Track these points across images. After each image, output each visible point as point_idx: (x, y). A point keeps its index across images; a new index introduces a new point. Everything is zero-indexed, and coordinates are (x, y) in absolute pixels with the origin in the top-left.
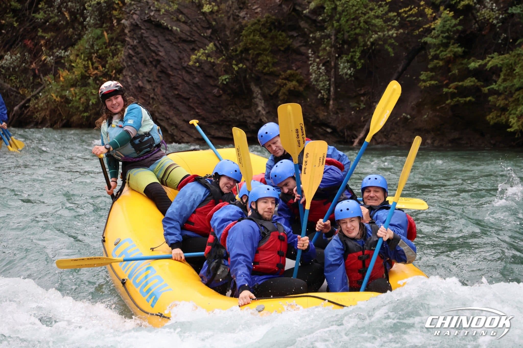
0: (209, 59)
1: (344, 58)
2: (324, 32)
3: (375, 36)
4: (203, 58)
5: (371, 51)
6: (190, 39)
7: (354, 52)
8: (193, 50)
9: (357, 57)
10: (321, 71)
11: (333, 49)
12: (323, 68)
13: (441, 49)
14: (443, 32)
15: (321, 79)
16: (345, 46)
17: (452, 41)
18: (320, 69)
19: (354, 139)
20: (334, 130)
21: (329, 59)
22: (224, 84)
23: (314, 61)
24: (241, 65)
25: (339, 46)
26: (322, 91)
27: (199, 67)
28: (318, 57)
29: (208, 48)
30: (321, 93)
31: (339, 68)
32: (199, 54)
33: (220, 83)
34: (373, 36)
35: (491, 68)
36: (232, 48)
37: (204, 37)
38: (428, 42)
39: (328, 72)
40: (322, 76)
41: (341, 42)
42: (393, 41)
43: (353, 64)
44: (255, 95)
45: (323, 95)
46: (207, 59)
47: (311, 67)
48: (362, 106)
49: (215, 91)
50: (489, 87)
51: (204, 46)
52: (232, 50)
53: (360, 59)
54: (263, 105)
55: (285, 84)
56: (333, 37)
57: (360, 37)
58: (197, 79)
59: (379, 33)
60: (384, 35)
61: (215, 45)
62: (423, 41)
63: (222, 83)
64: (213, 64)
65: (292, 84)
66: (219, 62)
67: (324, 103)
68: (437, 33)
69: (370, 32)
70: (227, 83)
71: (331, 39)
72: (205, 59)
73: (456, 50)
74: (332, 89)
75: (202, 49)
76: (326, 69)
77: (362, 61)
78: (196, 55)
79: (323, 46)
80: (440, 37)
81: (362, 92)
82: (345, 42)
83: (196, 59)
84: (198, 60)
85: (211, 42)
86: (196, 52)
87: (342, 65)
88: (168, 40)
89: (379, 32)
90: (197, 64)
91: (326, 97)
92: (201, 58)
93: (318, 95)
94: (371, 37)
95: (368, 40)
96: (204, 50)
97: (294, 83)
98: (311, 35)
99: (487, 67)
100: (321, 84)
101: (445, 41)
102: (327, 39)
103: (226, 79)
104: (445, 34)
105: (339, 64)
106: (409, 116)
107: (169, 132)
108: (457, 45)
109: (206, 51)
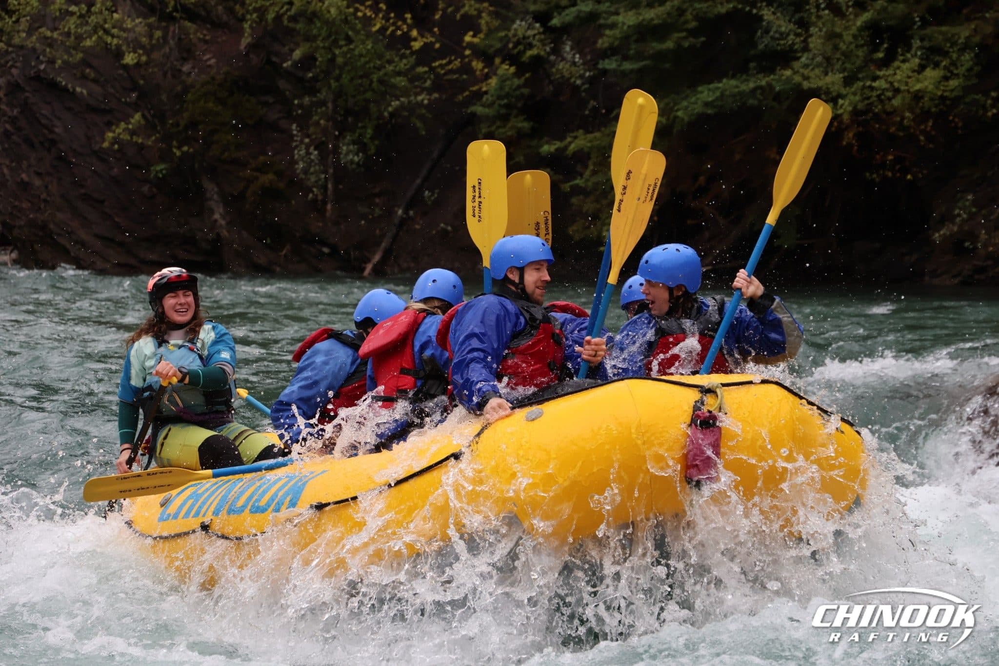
0: (135, 139)
1: (348, 137)
2: (315, 96)
3: (395, 103)
4: (127, 137)
5: (389, 126)
6: (103, 106)
7: (364, 127)
8: (109, 125)
9: (368, 136)
10: (312, 157)
11: (331, 123)
12: (316, 152)
13: (498, 123)
14: (500, 97)
15: (312, 170)
16: (350, 119)
17: (515, 112)
18: (311, 154)
19: (365, 263)
20: (334, 250)
21: (324, 139)
22: (159, 178)
23: (302, 142)
24: (185, 148)
25: (339, 119)
26: (315, 190)
27: (119, 151)
28: (308, 136)
29: (133, 121)
30: (313, 192)
31: (340, 153)
32: (118, 131)
33: (152, 175)
34: (393, 103)
35: (575, 154)
36: (171, 122)
37: (126, 103)
38: (478, 113)
39: (323, 157)
40: (314, 166)
41: (342, 112)
42: (424, 111)
43: (362, 147)
44: (208, 195)
45: (317, 195)
46: (132, 138)
47: (296, 152)
48: (378, 212)
49: (145, 189)
50: (571, 183)
51: (126, 118)
52: (172, 124)
53: (372, 138)
54: (221, 210)
55: (257, 178)
56: (330, 105)
57: (372, 105)
58: (116, 170)
59: (402, 99)
60: (409, 102)
61: (143, 116)
62: (469, 111)
63: (156, 176)
64: (141, 147)
65: (267, 178)
66: (150, 143)
67: (317, 207)
68: (490, 99)
69: (388, 97)
70: (164, 176)
71: (327, 108)
72: (129, 138)
73: (520, 125)
74: (330, 186)
75: (123, 123)
76: (319, 154)
77: (377, 142)
78: (114, 132)
79: (316, 118)
80: (496, 106)
81: (377, 190)
82: (348, 112)
83: (114, 138)
84: (115, 140)
85: (137, 111)
86: (114, 127)
87: (345, 148)
88: (69, 109)
89: (402, 96)
90: (116, 146)
91: (320, 197)
92: (121, 136)
93: (308, 195)
94: (390, 105)
95: (385, 109)
96: (127, 124)
97: (271, 176)
98: (296, 102)
99: (568, 152)
100: (313, 179)
101: (503, 111)
102: (321, 107)
103: (161, 171)
104: (503, 99)
105: (339, 147)
106: (449, 228)
107: (72, 254)
108: (521, 118)
109: (130, 126)
